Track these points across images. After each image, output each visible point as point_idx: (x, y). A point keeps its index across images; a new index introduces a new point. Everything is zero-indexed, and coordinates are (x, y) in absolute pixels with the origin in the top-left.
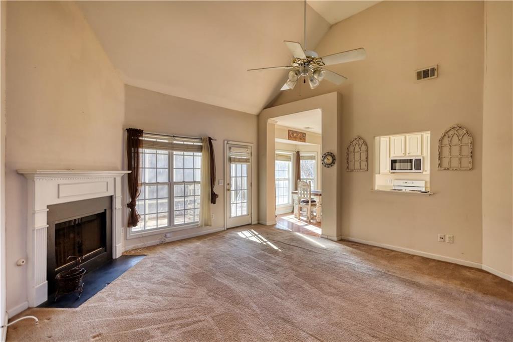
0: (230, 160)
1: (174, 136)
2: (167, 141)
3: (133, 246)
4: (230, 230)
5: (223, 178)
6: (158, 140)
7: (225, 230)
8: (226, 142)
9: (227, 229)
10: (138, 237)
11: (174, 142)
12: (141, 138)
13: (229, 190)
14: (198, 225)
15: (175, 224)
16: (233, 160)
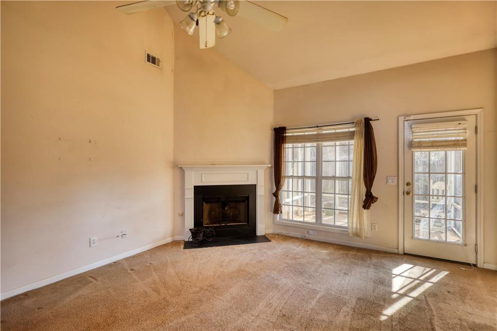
0: (412, 145)
1: (317, 127)
2: (315, 133)
3: (280, 231)
5: (397, 175)
6: (306, 133)
7: (398, 254)
8: (401, 119)
9: (405, 254)
10: (285, 224)
11: (324, 132)
12: (285, 135)
13: (408, 193)
14: (347, 231)
15: (323, 222)
16: (417, 145)
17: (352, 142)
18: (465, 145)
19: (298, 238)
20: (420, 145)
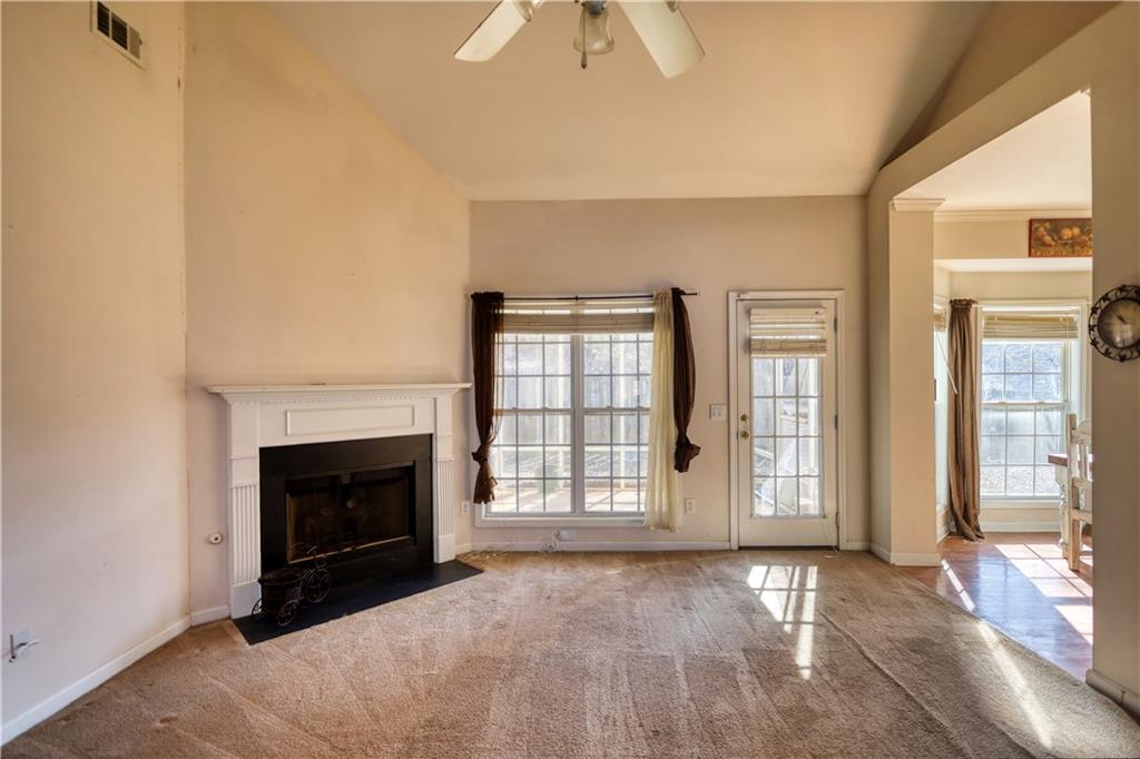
0: (749, 346)
1: (577, 299)
2: (568, 312)
3: (488, 543)
4: (746, 554)
5: (725, 402)
6: (547, 312)
7: (731, 551)
8: (733, 296)
9: (741, 548)
10: (502, 525)
11: (587, 312)
12: (501, 311)
13: (745, 435)
14: (642, 522)
15: (588, 508)
16: (759, 347)
17: (649, 336)
18: (823, 349)
19: (536, 553)
20: (765, 348)
